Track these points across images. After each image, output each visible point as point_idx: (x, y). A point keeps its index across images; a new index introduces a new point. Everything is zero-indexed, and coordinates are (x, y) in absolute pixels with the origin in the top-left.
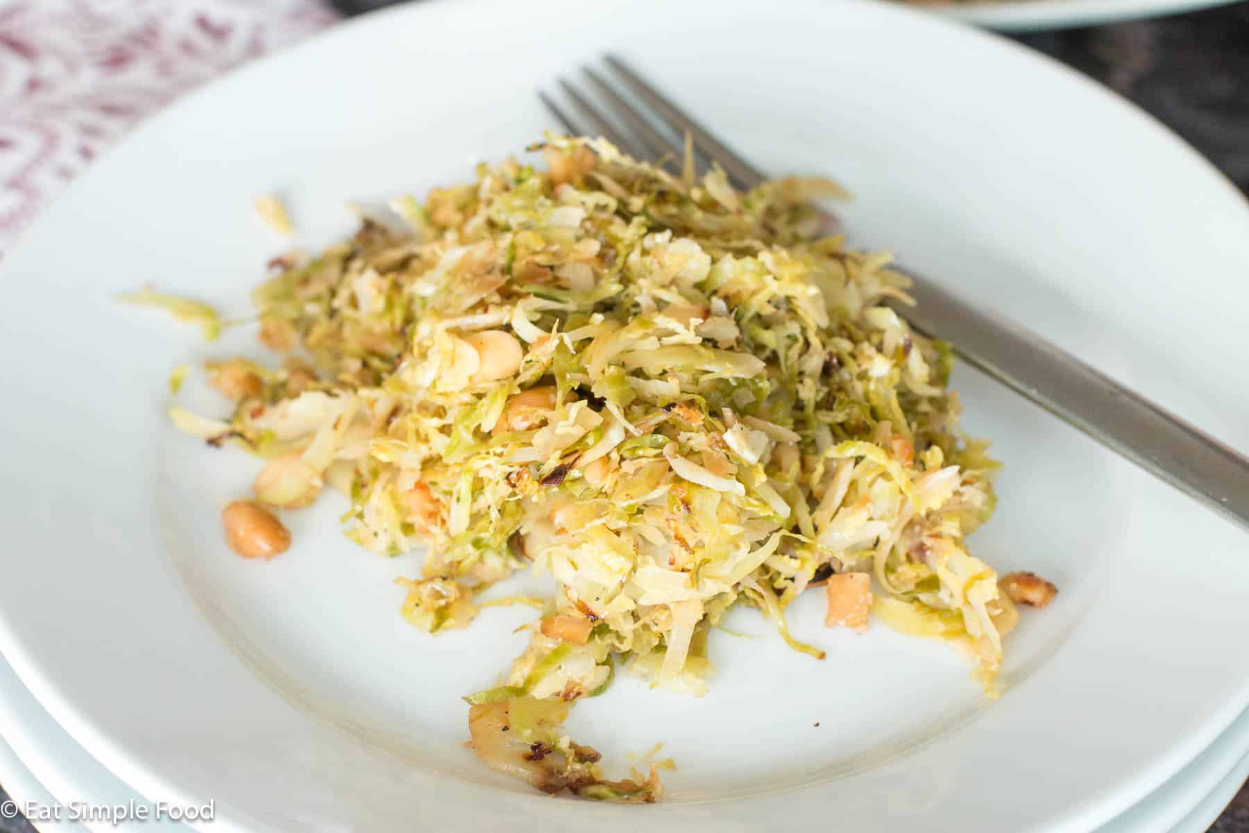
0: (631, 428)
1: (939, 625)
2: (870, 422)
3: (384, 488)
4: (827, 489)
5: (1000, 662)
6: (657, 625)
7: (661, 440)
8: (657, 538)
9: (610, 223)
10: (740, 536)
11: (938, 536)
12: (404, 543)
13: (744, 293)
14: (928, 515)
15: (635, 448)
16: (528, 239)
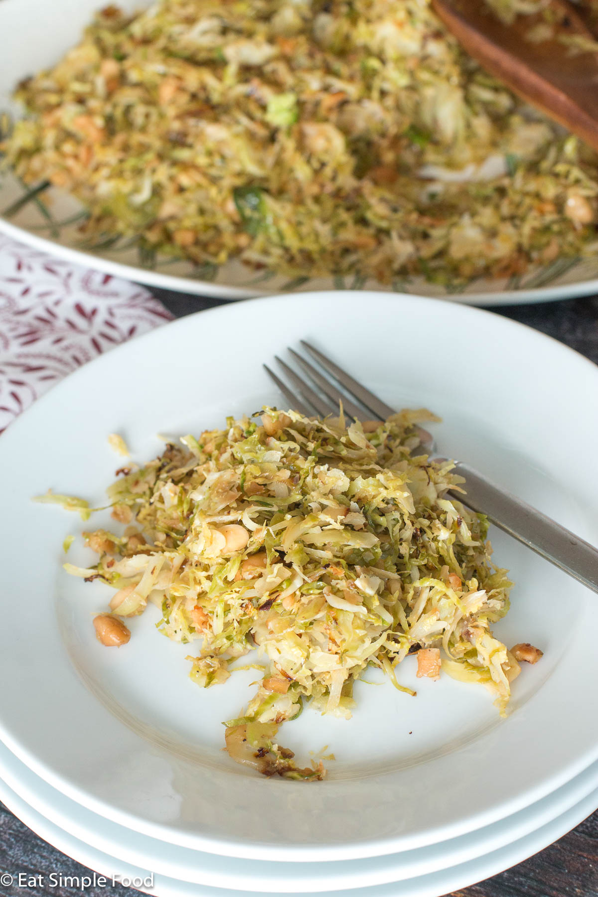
0: (306, 578)
1: (477, 676)
2: (438, 566)
3: (179, 608)
4: (416, 602)
5: (510, 695)
6: (324, 681)
7: (322, 585)
8: (320, 638)
9: (297, 459)
10: (366, 635)
11: (476, 627)
12: (191, 637)
13: (369, 497)
14: (471, 615)
15: (309, 589)
16: (252, 469)
